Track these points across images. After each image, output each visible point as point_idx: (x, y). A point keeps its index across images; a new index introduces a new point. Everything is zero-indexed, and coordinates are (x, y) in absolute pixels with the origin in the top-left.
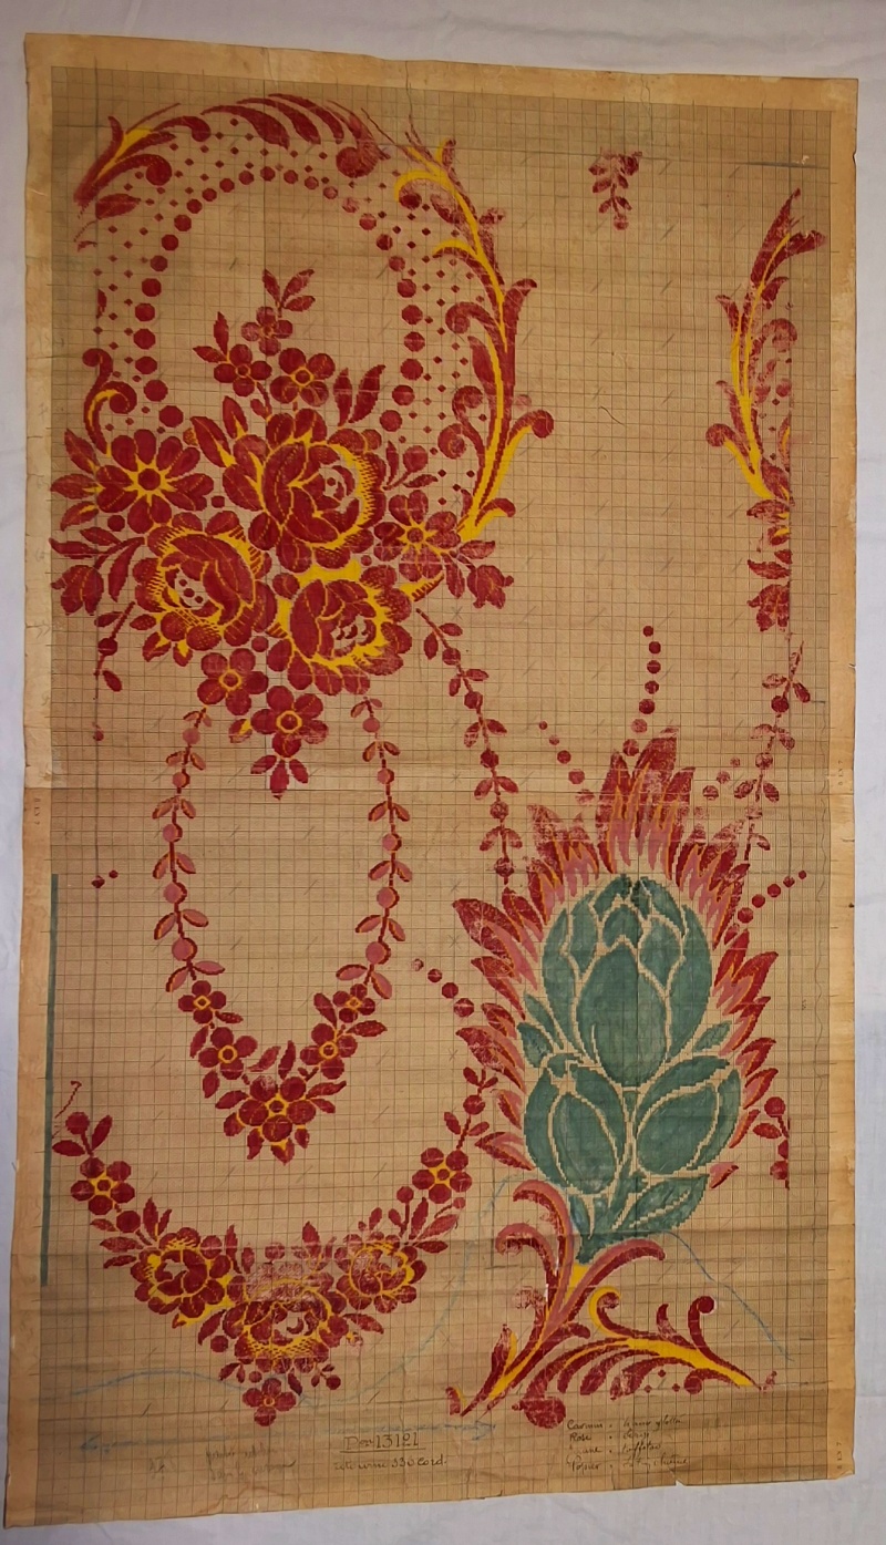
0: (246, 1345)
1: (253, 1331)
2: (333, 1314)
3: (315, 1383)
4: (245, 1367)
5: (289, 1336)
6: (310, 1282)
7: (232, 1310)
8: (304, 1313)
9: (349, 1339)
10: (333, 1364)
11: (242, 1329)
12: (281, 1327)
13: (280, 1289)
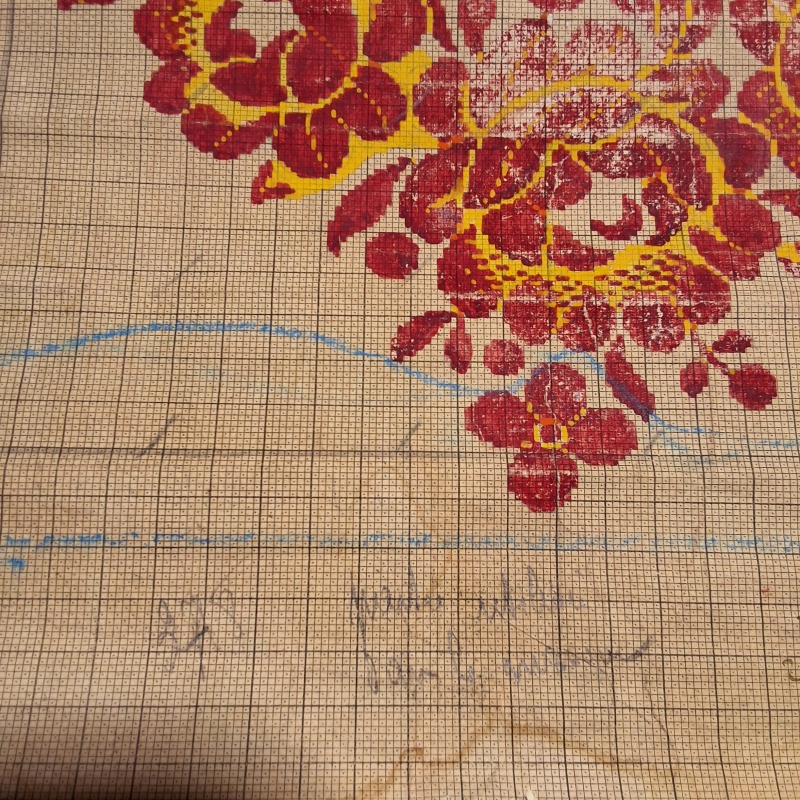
0: (473, 264)
1: (491, 225)
2: (729, 190)
3: (694, 382)
4: (472, 325)
5: (601, 243)
6: (657, 86)
7: (429, 158)
8: (642, 183)
9: (787, 262)
10: (747, 328)
11: (458, 219)
12: (573, 219)
13: (568, 107)
